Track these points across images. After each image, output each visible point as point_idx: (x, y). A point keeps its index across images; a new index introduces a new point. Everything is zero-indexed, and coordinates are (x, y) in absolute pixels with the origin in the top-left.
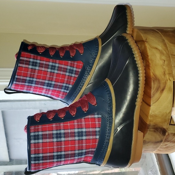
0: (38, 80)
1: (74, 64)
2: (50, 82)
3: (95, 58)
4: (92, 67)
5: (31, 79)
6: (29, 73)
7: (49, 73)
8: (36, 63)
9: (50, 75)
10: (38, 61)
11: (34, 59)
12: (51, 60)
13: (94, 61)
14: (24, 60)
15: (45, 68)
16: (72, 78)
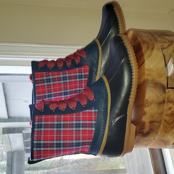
0: (55, 93)
1: (81, 70)
2: (66, 91)
3: (98, 59)
4: (97, 67)
6: (46, 89)
7: (62, 85)
8: (50, 79)
9: (64, 85)
10: (51, 77)
11: (47, 76)
12: (61, 72)
13: (98, 61)
14: (38, 80)
15: (58, 81)
16: (83, 82)
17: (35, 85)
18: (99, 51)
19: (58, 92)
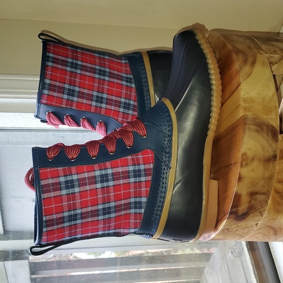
0: (84, 210)
1: (138, 159)
5: (72, 213)
6: (65, 203)
7: (99, 192)
8: (72, 181)
11: (67, 176)
12: (96, 166)
13: (171, 140)
14: (48, 185)
15: (90, 184)
16: (143, 185)
17: (40, 196)
18: (171, 120)
19: (90, 209)
